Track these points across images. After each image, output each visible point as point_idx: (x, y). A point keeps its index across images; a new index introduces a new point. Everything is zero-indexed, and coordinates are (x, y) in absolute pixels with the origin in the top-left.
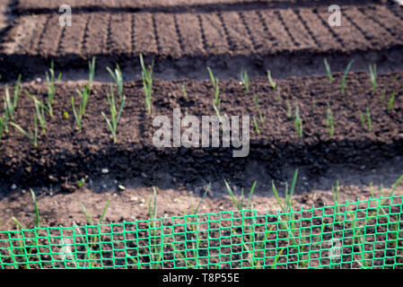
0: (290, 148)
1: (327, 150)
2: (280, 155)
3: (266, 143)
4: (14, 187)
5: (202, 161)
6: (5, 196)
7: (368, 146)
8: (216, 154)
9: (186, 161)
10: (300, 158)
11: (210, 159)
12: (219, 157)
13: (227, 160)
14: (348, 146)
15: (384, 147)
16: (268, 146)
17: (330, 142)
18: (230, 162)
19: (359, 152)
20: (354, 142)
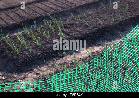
0: (114, 26)
1: (123, 24)
2: (112, 29)
3: (107, 26)
4: (45, 61)
5: (93, 37)
6: (44, 64)
7: (132, 20)
8: (95, 34)
9: (88, 38)
10: (117, 28)
11: (95, 35)
12: (97, 34)
13: (99, 34)
14: (127, 21)
15: (135, 18)
16: (108, 27)
17: (122, 21)
18: (100, 35)
19: (130, 22)
20: (127, 19)
